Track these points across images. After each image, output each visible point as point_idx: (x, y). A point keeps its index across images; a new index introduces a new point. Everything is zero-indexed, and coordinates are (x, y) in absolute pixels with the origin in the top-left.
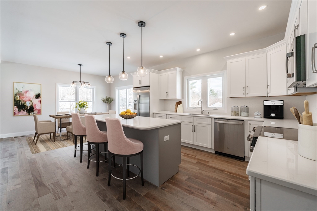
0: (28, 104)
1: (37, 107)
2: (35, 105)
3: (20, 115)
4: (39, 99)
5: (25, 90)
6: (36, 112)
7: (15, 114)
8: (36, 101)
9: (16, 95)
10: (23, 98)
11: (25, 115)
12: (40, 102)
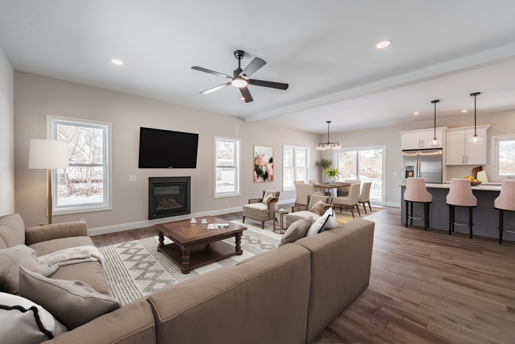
0: (264, 170)
1: (270, 173)
2: (269, 170)
3: (258, 181)
4: (272, 164)
5: (262, 154)
6: (269, 178)
7: (255, 180)
8: (269, 166)
9: (256, 159)
10: (261, 162)
11: (262, 182)
12: (273, 166)
